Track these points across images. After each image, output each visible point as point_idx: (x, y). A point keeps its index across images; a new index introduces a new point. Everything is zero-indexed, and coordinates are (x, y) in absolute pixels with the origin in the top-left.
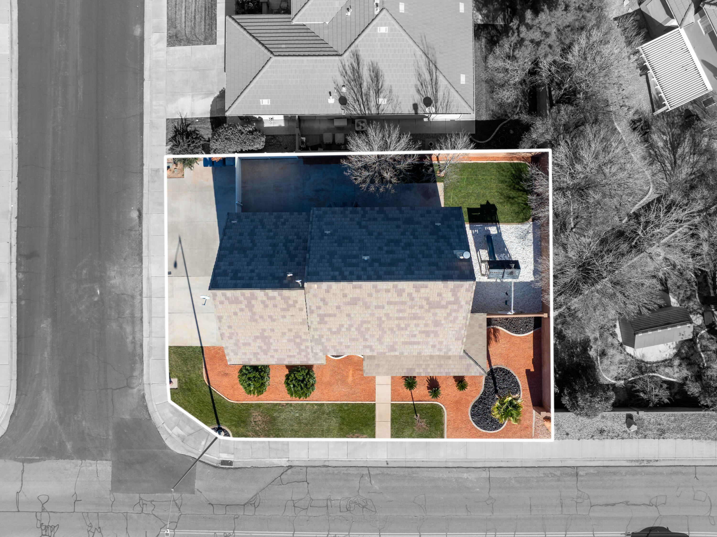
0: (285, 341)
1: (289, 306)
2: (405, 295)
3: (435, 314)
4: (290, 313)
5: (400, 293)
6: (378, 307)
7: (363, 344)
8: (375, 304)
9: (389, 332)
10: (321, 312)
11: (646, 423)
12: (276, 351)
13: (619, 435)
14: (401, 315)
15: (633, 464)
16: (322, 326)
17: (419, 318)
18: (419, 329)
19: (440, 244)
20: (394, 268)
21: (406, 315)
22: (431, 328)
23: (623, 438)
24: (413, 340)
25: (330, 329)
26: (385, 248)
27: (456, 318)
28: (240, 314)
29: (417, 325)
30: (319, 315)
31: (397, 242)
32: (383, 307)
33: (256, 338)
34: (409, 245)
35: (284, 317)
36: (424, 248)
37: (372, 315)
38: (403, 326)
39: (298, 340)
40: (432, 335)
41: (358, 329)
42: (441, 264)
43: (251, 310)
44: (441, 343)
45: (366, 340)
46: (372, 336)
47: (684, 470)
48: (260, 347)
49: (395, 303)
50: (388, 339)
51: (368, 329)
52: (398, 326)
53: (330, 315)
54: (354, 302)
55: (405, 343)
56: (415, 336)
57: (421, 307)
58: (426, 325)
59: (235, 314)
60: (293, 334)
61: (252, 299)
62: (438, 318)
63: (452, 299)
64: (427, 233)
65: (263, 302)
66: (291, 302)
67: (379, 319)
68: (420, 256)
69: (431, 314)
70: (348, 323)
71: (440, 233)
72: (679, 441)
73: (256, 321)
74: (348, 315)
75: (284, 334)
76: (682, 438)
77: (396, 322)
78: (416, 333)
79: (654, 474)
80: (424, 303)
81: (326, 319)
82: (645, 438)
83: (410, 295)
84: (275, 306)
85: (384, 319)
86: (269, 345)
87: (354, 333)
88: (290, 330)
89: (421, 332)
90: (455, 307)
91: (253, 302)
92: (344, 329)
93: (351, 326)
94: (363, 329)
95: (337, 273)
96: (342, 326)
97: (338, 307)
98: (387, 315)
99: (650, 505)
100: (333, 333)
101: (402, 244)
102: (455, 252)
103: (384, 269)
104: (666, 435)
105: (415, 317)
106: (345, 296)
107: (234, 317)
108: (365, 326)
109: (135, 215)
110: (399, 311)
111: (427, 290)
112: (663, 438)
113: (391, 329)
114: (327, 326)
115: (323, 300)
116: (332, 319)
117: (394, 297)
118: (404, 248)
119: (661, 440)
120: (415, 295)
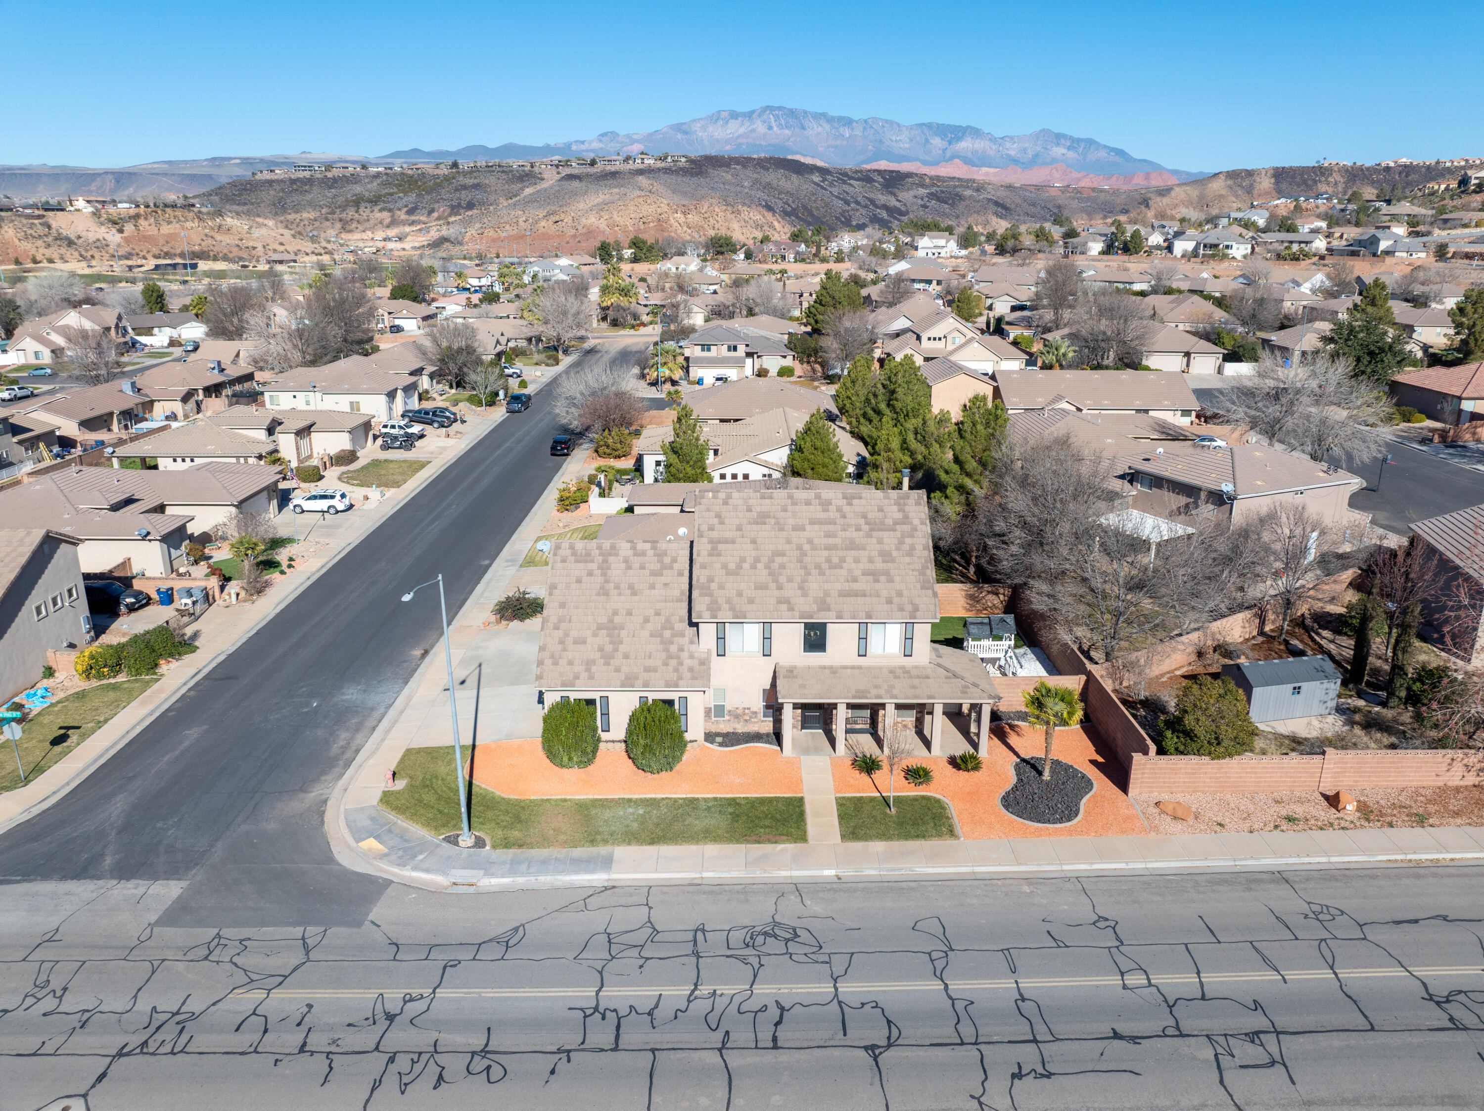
0: (646, 633)
1: (664, 567)
2: (832, 508)
3: (880, 541)
4: (663, 579)
5: (826, 505)
6: (796, 528)
7: (777, 593)
8: (791, 521)
9: (815, 572)
10: (714, 535)
12: (626, 656)
14: (830, 541)
16: (714, 558)
17: (857, 548)
18: (861, 565)
21: (838, 541)
22: (879, 565)
24: (855, 586)
25: (725, 566)
27: (912, 548)
28: (585, 579)
29: (857, 560)
30: (711, 541)
32: (802, 529)
33: (600, 627)
35: (652, 587)
37: (789, 542)
38: (835, 560)
39: (667, 634)
40: (883, 578)
41: (767, 567)
43: (604, 575)
44: (900, 594)
45: (780, 588)
46: (790, 580)
48: (601, 649)
49: (819, 522)
50: (814, 587)
51: (783, 567)
52: (828, 560)
53: (726, 542)
54: (762, 519)
55: (843, 594)
56: (855, 580)
57: (858, 529)
58: (871, 560)
59: (579, 581)
60: (662, 619)
61: (611, 555)
62: (887, 548)
63: (899, 515)
65: (626, 561)
66: (667, 560)
67: (799, 548)
69: (874, 541)
70: (754, 553)
73: (606, 594)
74: (754, 542)
75: (647, 620)
77: (825, 553)
78: (857, 573)
80: (862, 521)
81: (721, 547)
83: (839, 509)
84: (642, 567)
85: (806, 547)
86: (617, 642)
87: (762, 575)
88: (658, 614)
89: (865, 573)
90: (906, 528)
91: (611, 559)
92: (746, 566)
93: (757, 560)
94: (775, 566)
96: (743, 560)
97: (739, 529)
98: (810, 541)
100: (729, 573)
104: (1431, 822)
105: (852, 546)
106: (749, 510)
107: (574, 585)
108: (778, 560)
109: (418, 652)
110: (827, 535)
111: (863, 502)
113: (818, 567)
114: (722, 559)
115: (718, 516)
116: (730, 546)
117: (816, 511)
120: (846, 509)
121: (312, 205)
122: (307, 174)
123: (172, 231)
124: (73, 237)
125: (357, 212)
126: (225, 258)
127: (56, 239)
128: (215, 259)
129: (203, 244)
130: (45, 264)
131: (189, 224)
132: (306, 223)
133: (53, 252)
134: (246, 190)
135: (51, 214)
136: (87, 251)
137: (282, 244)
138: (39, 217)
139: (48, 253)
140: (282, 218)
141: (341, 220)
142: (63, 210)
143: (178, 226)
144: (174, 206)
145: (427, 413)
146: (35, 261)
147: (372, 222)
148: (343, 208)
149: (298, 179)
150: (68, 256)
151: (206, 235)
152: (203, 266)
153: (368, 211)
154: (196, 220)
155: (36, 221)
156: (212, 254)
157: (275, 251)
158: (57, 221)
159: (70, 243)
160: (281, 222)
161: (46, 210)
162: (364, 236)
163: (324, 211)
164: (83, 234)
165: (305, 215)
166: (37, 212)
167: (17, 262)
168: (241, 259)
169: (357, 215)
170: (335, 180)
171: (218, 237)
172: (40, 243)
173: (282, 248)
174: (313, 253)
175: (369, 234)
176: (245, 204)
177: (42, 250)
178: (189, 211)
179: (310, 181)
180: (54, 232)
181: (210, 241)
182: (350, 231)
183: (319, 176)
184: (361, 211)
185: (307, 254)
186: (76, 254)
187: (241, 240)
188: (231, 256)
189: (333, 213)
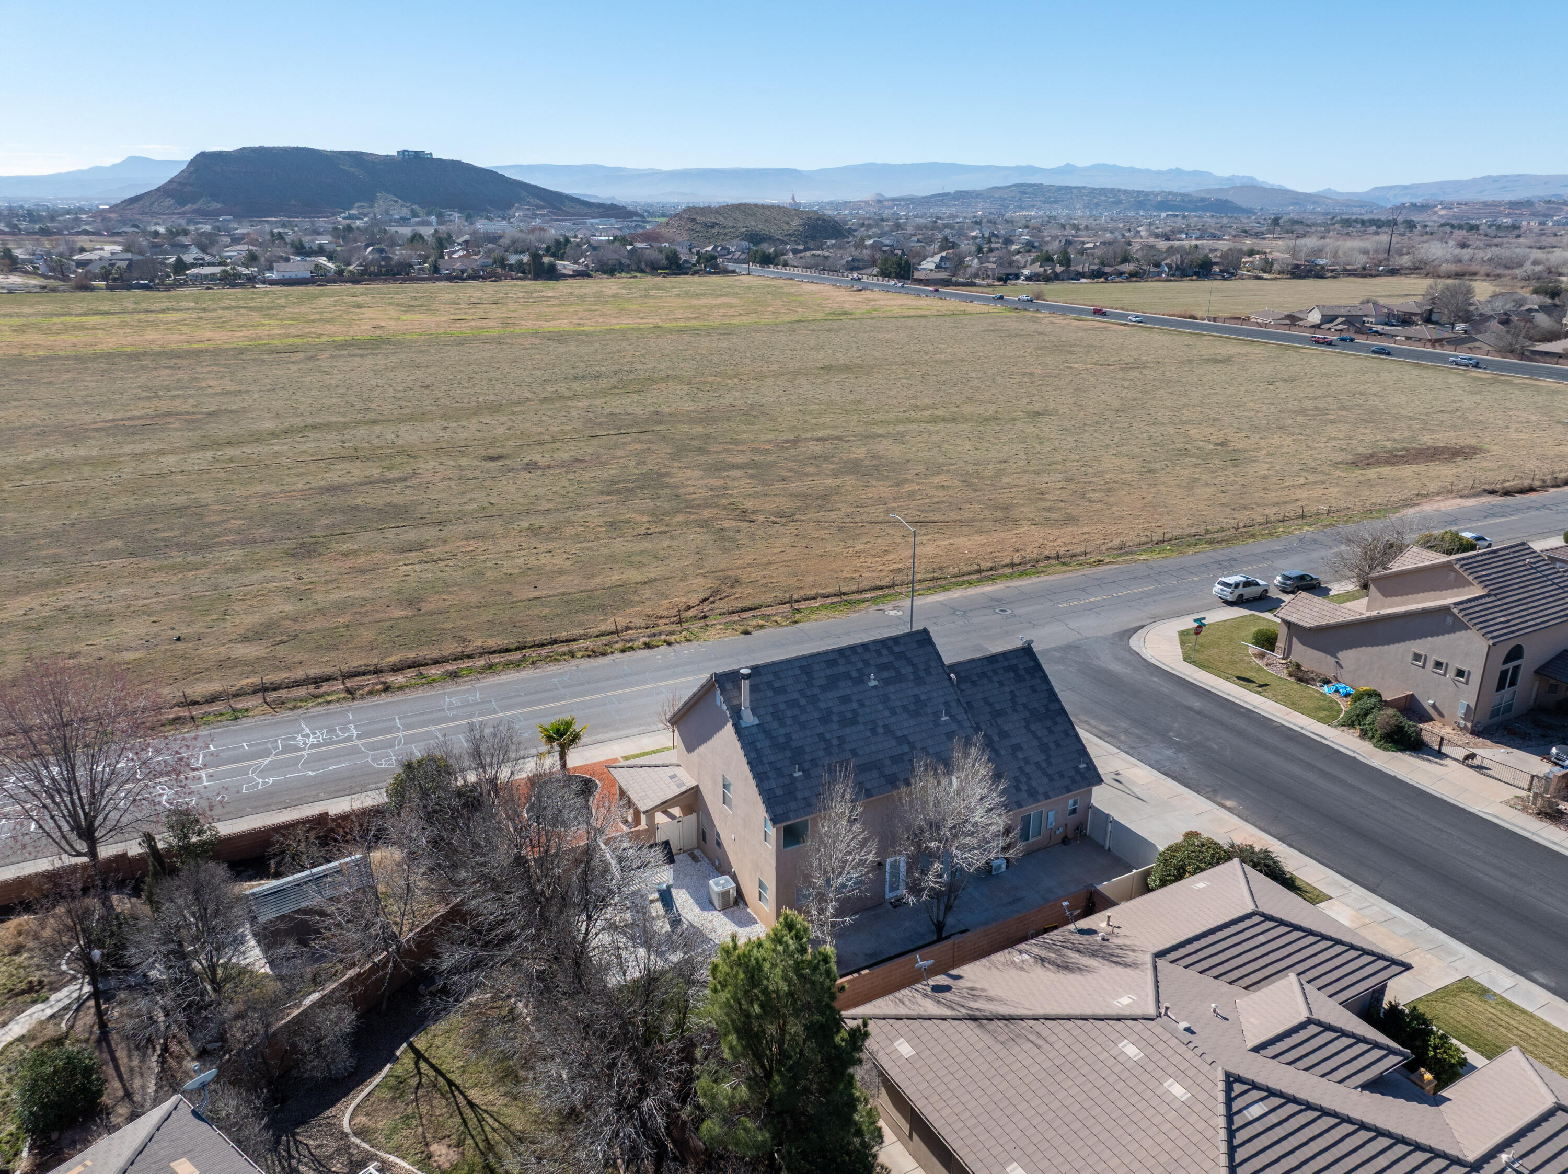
19: (782, 731)
20: (829, 672)
26: (855, 705)
31: (845, 722)
34: (825, 719)
36: (803, 718)
42: (770, 693)
64: (807, 749)
68: (803, 702)
71: (788, 754)
95: (896, 649)
101: (835, 718)
102: (757, 722)
103: (842, 669)
118: (829, 712)
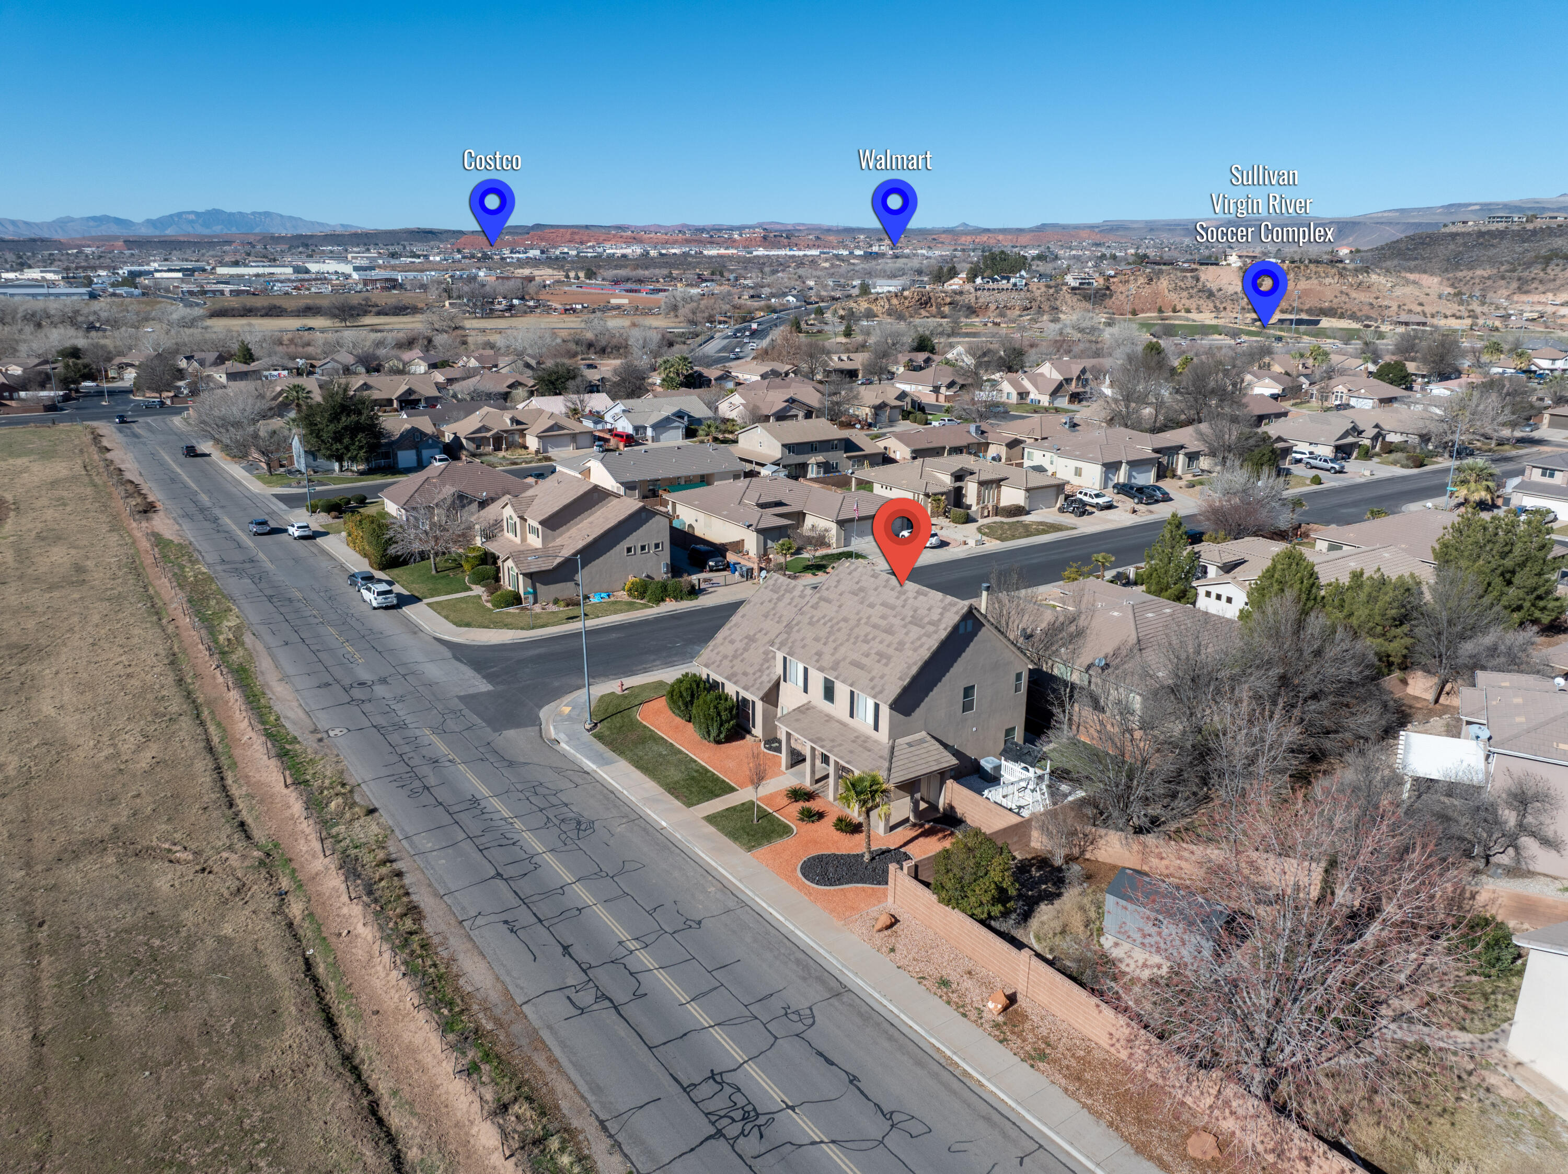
11: (1027, 1025)
13: (963, 1006)
15: (936, 1056)
23: (964, 1015)
47: (1013, 1133)
72: (1057, 1092)
76: (1066, 1090)
79: (954, 1093)
82: (1001, 1042)
99: (884, 1116)
104: (1040, 1064)
112: (1032, 1066)
119: (1026, 1066)
121: (1492, 261)
122: (1501, 226)
123: (1308, 287)
124: (1214, 290)
125: (1544, 270)
126: (1353, 317)
127: (1200, 291)
128: (1342, 316)
129: (1335, 301)
130: (1183, 314)
131: (1328, 281)
132: (1477, 281)
133: (1192, 304)
134: (1422, 244)
135: (1203, 268)
136: (1222, 303)
137: (1421, 304)
138: (1193, 270)
139: (1188, 303)
140: (1451, 275)
141: (1519, 279)
142: (1217, 264)
143: (1316, 282)
144: (1317, 262)
145: (1132, 488)
146: (1174, 311)
147: (1558, 282)
148: (1528, 265)
149: (1489, 232)
150: (1203, 308)
151: (1342, 292)
152: (1325, 323)
153: (1558, 269)
154: (1337, 277)
155: (1189, 274)
156: (1339, 311)
157: (1410, 311)
158: (1208, 275)
159: (1211, 294)
160: (1448, 279)
161: (1202, 264)
162: (1542, 298)
163: (1503, 268)
164: (1224, 287)
165: (1479, 272)
166: (1193, 266)
167: (1160, 311)
168: (1368, 318)
169: (1542, 274)
170: (1534, 232)
171: (1354, 294)
172: (1185, 294)
173: (1419, 309)
174: (1453, 315)
175: (1550, 296)
176: (1416, 259)
177: (1183, 301)
178: (1333, 267)
179: (1501, 234)
180: (1200, 285)
181: (1344, 298)
182: (1527, 292)
183: (1516, 228)
184: (1549, 271)
185: (1446, 317)
186: (1211, 305)
187: (1377, 298)
188: (1359, 314)
189: (1514, 270)
